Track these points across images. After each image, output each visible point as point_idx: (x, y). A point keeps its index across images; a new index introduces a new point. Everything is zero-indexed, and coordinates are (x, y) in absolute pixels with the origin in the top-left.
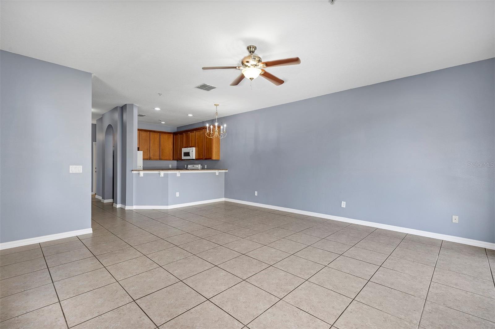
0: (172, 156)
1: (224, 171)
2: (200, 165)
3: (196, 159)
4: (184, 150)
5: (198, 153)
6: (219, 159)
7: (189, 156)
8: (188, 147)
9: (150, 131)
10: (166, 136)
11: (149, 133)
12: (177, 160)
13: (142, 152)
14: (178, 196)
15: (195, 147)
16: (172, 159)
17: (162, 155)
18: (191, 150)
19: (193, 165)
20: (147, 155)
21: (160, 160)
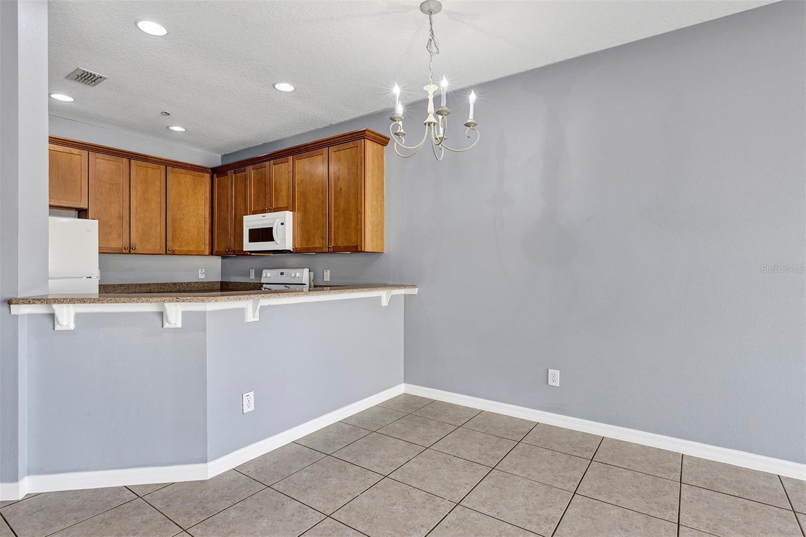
0: (207, 243)
1: (402, 291)
2: (306, 270)
3: (296, 252)
4: (251, 222)
5: (303, 228)
6: (383, 249)
7: (272, 240)
8: (264, 211)
10: (187, 178)
11: (125, 161)
12: (224, 256)
13: (97, 221)
14: (252, 408)
15: (293, 210)
16: (207, 251)
17: (173, 238)
18: (278, 221)
19: (282, 271)
20: (120, 235)
21: (166, 254)
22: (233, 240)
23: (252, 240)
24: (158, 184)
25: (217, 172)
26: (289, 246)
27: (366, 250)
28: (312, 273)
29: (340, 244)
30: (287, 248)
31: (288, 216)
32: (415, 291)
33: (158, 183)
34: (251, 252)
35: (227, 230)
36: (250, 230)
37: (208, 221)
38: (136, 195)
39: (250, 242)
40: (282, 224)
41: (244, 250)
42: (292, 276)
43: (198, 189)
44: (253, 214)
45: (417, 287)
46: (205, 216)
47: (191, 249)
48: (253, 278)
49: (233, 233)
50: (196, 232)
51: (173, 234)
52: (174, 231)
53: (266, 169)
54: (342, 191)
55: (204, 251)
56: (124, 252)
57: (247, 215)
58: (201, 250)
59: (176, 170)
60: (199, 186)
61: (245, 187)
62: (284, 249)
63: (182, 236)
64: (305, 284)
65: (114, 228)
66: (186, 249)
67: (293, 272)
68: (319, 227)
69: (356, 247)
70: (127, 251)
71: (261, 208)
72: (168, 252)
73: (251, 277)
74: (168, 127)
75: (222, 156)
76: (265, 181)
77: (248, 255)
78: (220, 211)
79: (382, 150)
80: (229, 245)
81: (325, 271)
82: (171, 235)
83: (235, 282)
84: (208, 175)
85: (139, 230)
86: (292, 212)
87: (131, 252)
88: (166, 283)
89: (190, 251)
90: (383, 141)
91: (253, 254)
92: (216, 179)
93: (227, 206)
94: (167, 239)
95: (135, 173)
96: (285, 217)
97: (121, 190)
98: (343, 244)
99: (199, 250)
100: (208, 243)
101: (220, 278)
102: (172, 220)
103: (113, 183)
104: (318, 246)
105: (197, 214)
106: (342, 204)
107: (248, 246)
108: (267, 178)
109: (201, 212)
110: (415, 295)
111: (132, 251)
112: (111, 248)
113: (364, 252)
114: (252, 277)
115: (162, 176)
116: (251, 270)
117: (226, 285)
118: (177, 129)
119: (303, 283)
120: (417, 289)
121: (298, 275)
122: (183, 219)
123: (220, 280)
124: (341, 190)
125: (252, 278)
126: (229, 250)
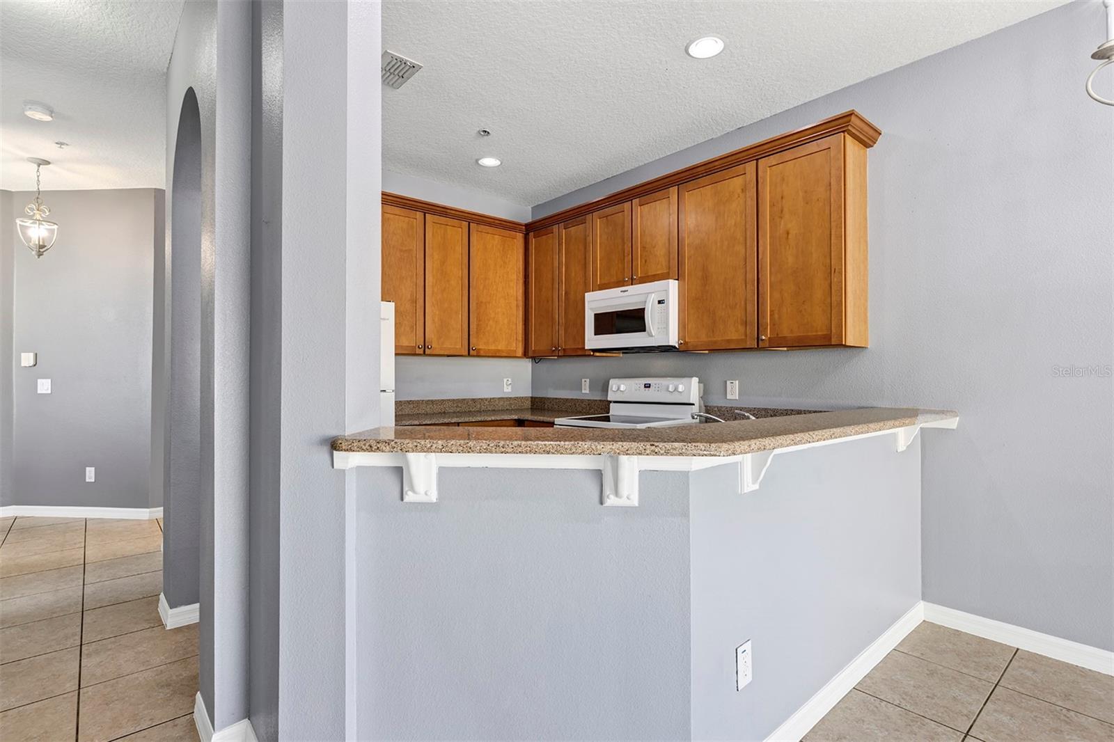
9: (427, 209)
11: (419, 215)
18: (653, 299)
22: (562, 332)
23: (598, 331)
24: (459, 251)
25: (533, 230)
26: (673, 340)
27: (847, 344)
28: (702, 385)
29: (786, 333)
30: (671, 344)
31: (672, 287)
32: (952, 423)
33: (459, 249)
34: (595, 351)
35: (553, 318)
36: (595, 314)
37: (521, 303)
38: (433, 267)
39: (595, 334)
40: (660, 302)
41: (586, 348)
42: (670, 389)
43: (509, 256)
44: (600, 290)
45: (957, 416)
46: (517, 298)
47: (499, 348)
48: (588, 392)
49: (563, 321)
50: (506, 321)
51: (478, 325)
52: (479, 320)
53: (624, 216)
54: (790, 237)
55: (515, 351)
56: (417, 353)
57: (590, 291)
58: (512, 349)
59: (482, 227)
60: (510, 252)
61: (585, 248)
62: (667, 344)
63: (489, 328)
64: (693, 404)
65: (406, 317)
66: (493, 347)
67: (671, 383)
68: (736, 304)
69: (829, 337)
70: (421, 351)
71: (614, 279)
72: (471, 352)
73: (583, 392)
74: (477, 161)
75: (532, 208)
76: (623, 234)
77: (590, 355)
78: (539, 289)
79: (865, 155)
80: (555, 341)
81: (728, 382)
82: (475, 327)
83: (556, 399)
84: (521, 234)
85: (436, 320)
86: (677, 281)
87: (426, 353)
88: (464, 400)
89: (499, 350)
90: (868, 137)
91: (598, 354)
92: (533, 241)
93: (553, 279)
94: (471, 333)
95: (431, 234)
96: (667, 291)
97: (414, 259)
98: (792, 331)
99: (509, 348)
100: (521, 339)
101: (530, 392)
102: (477, 304)
103: (404, 249)
104: (734, 338)
105: (508, 295)
106: (791, 260)
107: (592, 341)
108: (626, 229)
109: (511, 291)
110: (953, 430)
111: (427, 351)
112: (402, 346)
113: (846, 346)
114: (586, 390)
115: (464, 237)
116: (583, 380)
117: (541, 402)
118: (489, 162)
119: (691, 402)
120: (958, 418)
121: (681, 388)
122: (489, 303)
123: (531, 396)
124: (788, 233)
125: (586, 392)
126: (556, 349)
